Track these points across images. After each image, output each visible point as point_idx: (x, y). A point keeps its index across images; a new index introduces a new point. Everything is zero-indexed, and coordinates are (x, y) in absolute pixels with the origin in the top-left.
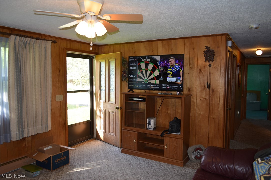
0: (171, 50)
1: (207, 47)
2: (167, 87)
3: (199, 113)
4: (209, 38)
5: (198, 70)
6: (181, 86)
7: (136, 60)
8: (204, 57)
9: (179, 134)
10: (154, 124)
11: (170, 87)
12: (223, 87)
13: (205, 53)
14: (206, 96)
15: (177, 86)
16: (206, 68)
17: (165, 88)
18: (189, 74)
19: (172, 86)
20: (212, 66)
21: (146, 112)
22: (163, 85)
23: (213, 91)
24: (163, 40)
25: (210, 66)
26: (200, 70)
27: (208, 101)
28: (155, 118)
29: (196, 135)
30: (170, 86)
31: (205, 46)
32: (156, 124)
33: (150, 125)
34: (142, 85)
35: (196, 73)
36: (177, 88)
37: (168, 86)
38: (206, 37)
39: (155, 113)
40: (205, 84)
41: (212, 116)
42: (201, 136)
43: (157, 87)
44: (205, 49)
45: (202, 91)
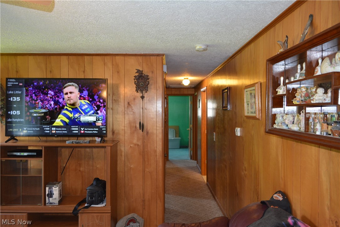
0: (84, 72)
1: (138, 71)
2: (80, 132)
3: (130, 166)
4: (139, 57)
5: (126, 103)
6: (104, 128)
7: (21, 84)
8: (135, 84)
9: (104, 205)
10: (59, 194)
11: (86, 131)
12: (161, 127)
13: (137, 80)
14: (138, 141)
15: (97, 129)
16: (137, 101)
17: (77, 132)
18: (112, 109)
19: (89, 129)
20: (145, 98)
21: (43, 175)
22: (74, 128)
23: (147, 133)
24: (70, 56)
25: (143, 97)
26: (129, 103)
27: (142, 148)
28: (61, 183)
29: (126, 200)
30: (86, 129)
31: (136, 70)
32: (61, 194)
33: (51, 197)
34: (34, 129)
35: (123, 108)
36: (97, 132)
37: (82, 129)
38: (136, 57)
39: (59, 174)
40: (136, 124)
41: (147, 170)
42: (132, 200)
43: (63, 132)
44: (136, 73)
45: (132, 133)
